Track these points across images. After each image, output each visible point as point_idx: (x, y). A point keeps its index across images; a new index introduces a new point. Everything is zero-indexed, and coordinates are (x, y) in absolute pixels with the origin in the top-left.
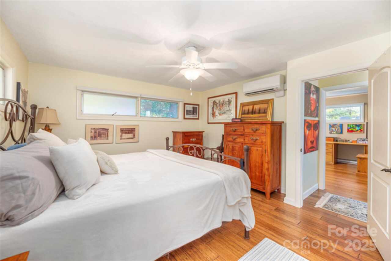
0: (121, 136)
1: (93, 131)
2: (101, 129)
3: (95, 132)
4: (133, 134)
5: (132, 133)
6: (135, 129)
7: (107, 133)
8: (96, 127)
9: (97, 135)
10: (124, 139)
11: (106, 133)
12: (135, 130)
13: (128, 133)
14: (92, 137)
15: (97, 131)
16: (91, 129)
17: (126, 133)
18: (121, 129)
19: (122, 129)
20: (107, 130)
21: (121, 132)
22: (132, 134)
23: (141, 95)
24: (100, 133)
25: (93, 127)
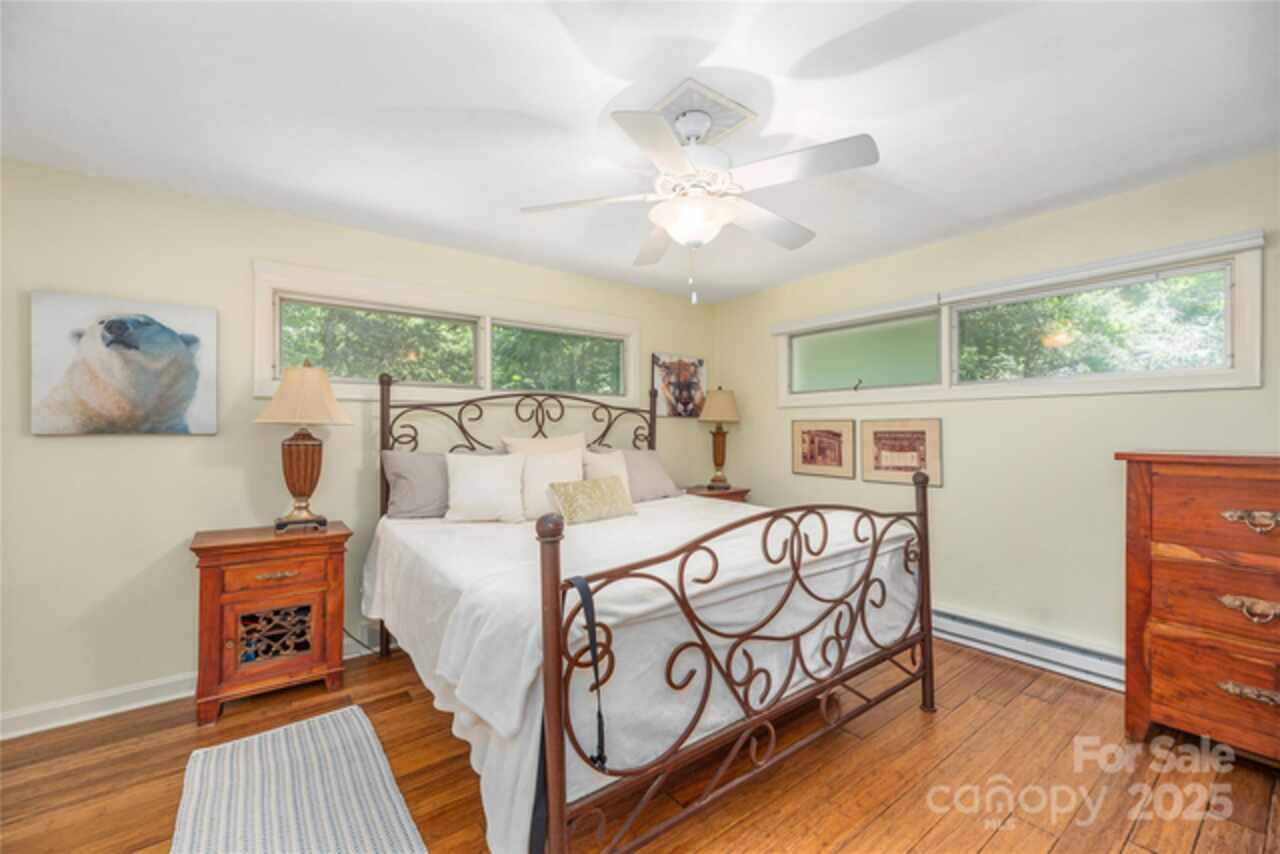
0: (877, 458)
1: (807, 438)
2: (824, 434)
3: (812, 442)
4: (920, 456)
5: (914, 449)
6: (923, 433)
7: (840, 447)
8: (813, 428)
9: (816, 451)
10: (887, 468)
11: (837, 444)
12: (924, 440)
13: (902, 449)
14: (805, 457)
15: (817, 440)
16: (804, 433)
17: (893, 449)
18: (876, 434)
19: (879, 435)
20: (837, 435)
21: (876, 444)
22: (915, 454)
23: (939, 299)
24: (822, 445)
25: (807, 427)
